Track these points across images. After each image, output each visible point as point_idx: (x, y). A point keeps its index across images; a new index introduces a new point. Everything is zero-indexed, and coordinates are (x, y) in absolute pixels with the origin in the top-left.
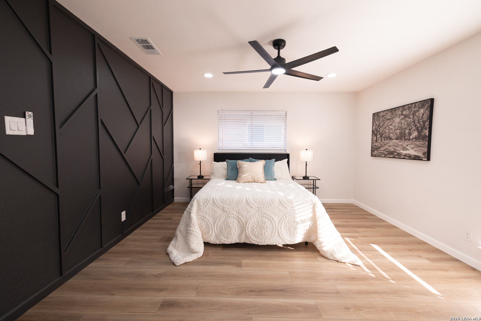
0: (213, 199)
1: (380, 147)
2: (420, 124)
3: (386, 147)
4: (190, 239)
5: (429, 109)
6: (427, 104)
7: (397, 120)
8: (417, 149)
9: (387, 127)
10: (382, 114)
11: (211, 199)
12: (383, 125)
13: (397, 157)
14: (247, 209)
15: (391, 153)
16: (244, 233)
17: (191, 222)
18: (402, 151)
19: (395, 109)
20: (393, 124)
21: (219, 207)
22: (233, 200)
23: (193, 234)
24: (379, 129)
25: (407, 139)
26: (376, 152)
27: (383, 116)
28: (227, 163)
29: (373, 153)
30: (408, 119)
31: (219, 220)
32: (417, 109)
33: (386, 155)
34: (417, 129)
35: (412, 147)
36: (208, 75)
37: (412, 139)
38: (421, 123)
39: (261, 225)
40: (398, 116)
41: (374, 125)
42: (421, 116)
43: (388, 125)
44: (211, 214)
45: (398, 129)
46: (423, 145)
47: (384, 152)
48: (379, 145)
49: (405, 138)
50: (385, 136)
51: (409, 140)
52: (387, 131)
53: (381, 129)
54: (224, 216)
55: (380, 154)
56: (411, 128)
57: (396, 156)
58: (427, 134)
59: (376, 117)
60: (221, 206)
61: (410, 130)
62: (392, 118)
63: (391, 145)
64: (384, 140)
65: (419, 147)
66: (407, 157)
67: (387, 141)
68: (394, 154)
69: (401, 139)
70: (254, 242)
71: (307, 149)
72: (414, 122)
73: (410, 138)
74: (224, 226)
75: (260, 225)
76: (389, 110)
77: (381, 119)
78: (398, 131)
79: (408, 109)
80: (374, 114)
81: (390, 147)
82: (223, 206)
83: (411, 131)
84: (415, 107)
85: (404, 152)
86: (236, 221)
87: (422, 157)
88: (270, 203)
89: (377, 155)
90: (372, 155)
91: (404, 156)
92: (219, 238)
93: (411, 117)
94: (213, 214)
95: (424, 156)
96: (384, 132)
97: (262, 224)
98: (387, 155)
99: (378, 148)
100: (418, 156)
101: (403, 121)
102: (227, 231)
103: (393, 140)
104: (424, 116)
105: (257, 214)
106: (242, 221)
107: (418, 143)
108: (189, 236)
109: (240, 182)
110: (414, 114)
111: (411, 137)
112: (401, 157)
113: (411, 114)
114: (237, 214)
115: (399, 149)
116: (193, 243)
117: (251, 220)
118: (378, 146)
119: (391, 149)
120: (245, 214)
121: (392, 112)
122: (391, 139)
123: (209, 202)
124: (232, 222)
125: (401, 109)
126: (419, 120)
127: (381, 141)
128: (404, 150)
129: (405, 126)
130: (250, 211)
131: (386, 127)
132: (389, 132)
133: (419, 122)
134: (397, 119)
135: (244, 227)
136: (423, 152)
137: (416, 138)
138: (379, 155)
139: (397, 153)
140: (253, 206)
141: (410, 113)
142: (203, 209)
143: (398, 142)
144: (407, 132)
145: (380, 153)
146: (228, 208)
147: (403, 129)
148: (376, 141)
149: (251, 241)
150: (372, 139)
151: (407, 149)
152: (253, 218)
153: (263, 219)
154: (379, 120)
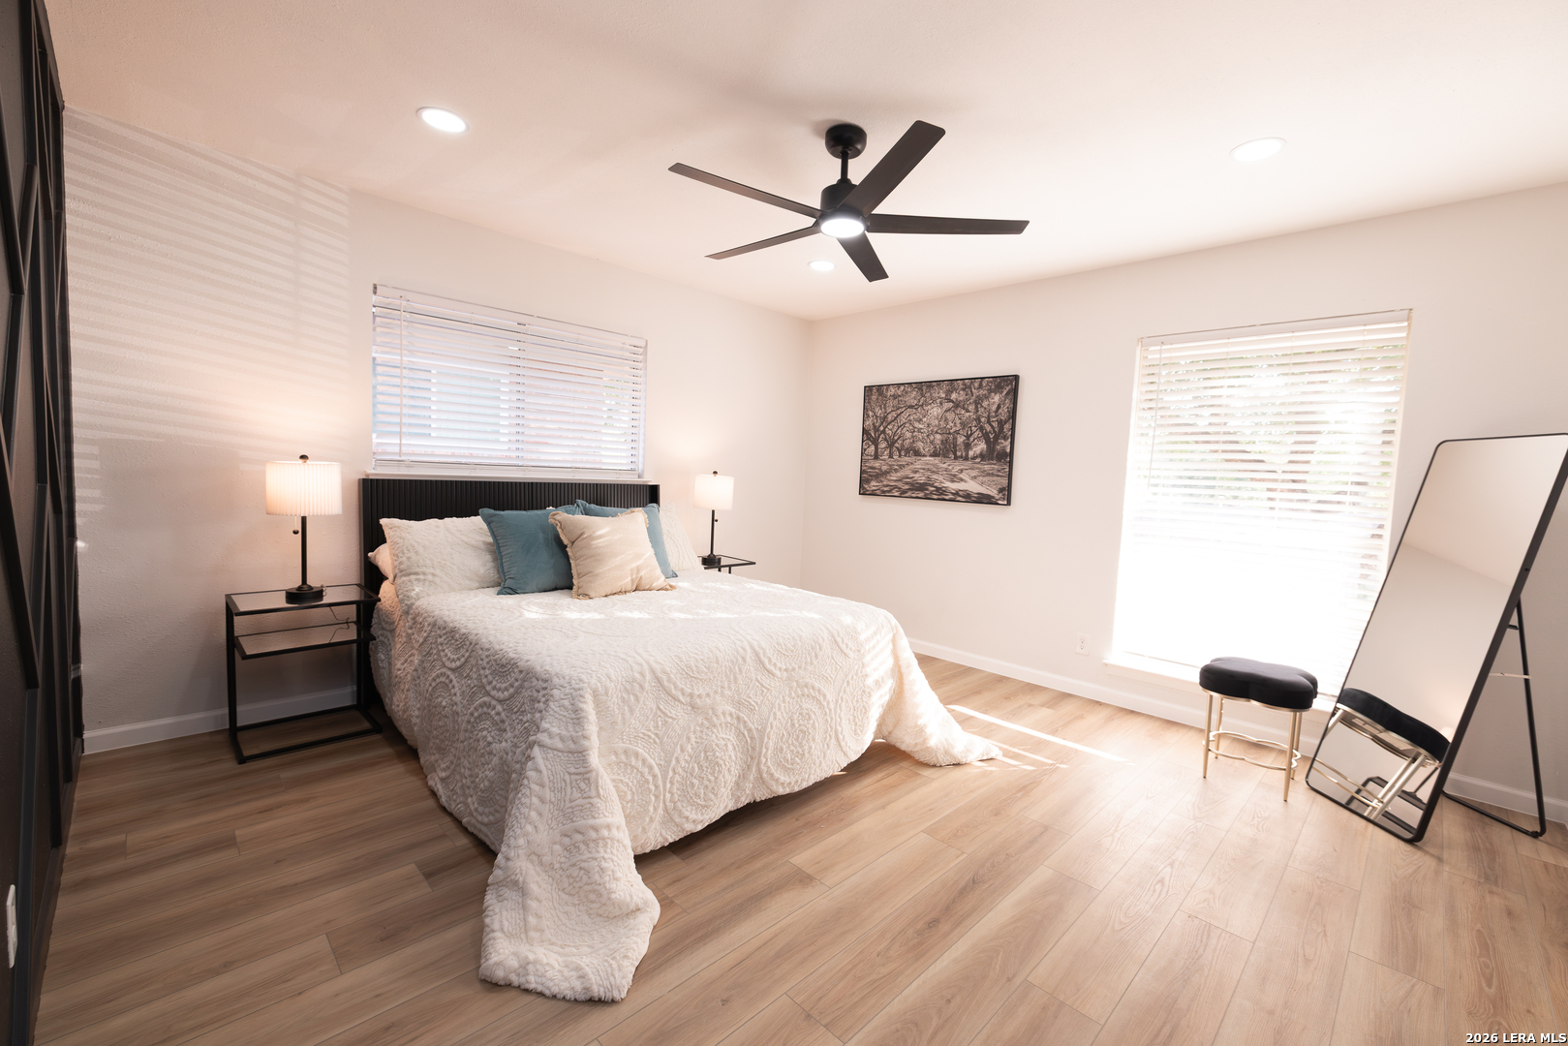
0: (653, 671)
1: (888, 473)
2: (992, 427)
3: (906, 472)
4: (604, 864)
5: (1011, 397)
6: (1007, 386)
7: (935, 411)
8: (986, 479)
9: (907, 425)
10: (892, 391)
11: (648, 676)
12: (896, 418)
13: (935, 497)
14: (762, 685)
15: (922, 487)
16: (754, 770)
17: (593, 793)
18: (948, 484)
19: (930, 384)
20: (925, 420)
21: (679, 701)
22: (718, 663)
23: (609, 841)
24: (885, 428)
25: (961, 457)
26: (873, 483)
27: (895, 397)
28: (489, 524)
29: (866, 486)
30: (963, 412)
31: (682, 751)
32: (985, 392)
33: (904, 492)
34: (986, 436)
35: (973, 475)
36: (444, 121)
37: (974, 458)
38: (993, 424)
39: (800, 725)
40: (938, 401)
41: (868, 416)
42: (994, 408)
43: (910, 420)
44: (653, 736)
45: (937, 432)
46: (999, 471)
47: (899, 484)
48: (884, 468)
49: (955, 454)
50: (902, 445)
51: (966, 458)
52: (908, 435)
53: (890, 427)
54: (698, 728)
55: (886, 489)
56: (972, 434)
57: (931, 493)
58: (1008, 450)
59: (874, 397)
60: (683, 694)
61: (968, 437)
62: (922, 406)
63: (919, 468)
64: (900, 456)
65: (989, 475)
66: (960, 496)
67: (907, 459)
68: (927, 490)
69: (945, 456)
70: (781, 791)
71: (715, 473)
72: (978, 419)
73: (967, 455)
74: (696, 766)
75: (797, 725)
76: (914, 386)
77: (891, 403)
78: (938, 437)
79: (964, 390)
80: (868, 390)
81: (916, 472)
82: (690, 691)
83: (972, 439)
84: (980, 386)
85: (954, 486)
86: (732, 737)
87: (997, 497)
88: (813, 648)
89: (878, 492)
90: (863, 492)
91: (953, 494)
92: (677, 820)
93: (972, 408)
94: (660, 733)
95: (1001, 495)
96: (900, 437)
97: (801, 722)
98: (906, 492)
99: (880, 475)
100: (989, 495)
101: (950, 416)
102: (706, 782)
103: (924, 456)
104: (1000, 411)
105: (787, 692)
106: (750, 730)
107: (987, 467)
108: (597, 855)
109: (592, 594)
110: (978, 402)
111: (971, 453)
112: (947, 497)
113: (971, 401)
114: (733, 710)
115: (941, 478)
116: (617, 879)
117: (775, 719)
118: (880, 469)
119: (920, 478)
120: (757, 703)
121: (921, 389)
122: (917, 453)
123: (642, 687)
124: (723, 743)
125: (945, 386)
126: (989, 417)
127: (891, 456)
128: (953, 481)
129: (955, 426)
130: (768, 689)
131: (905, 423)
132: (913, 437)
133: (989, 422)
134: (935, 409)
135: (753, 749)
136: (999, 486)
137: (982, 456)
138: (884, 492)
139: (935, 487)
140: (772, 668)
141: (967, 400)
142: (624, 723)
143: (937, 462)
144: (962, 440)
145: (887, 486)
146: (708, 695)
147: (950, 433)
148: (876, 457)
149: (774, 788)
150: (863, 451)
151: (962, 480)
152: (779, 709)
153: (804, 706)
154: (885, 405)
